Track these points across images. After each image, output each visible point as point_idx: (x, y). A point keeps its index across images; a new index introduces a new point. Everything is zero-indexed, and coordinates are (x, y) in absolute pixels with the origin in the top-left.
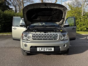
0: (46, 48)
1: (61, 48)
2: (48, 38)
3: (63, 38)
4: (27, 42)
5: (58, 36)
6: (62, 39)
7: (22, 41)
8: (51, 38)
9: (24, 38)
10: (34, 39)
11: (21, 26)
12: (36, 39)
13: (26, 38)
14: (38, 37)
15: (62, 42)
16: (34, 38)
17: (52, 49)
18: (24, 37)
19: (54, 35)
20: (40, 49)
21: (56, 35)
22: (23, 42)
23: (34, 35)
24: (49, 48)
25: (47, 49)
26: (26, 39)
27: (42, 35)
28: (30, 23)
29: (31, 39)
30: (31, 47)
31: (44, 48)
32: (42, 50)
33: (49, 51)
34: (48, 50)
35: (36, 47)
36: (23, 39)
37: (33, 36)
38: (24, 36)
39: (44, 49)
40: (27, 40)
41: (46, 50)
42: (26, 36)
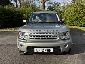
0: (44, 49)
1: (61, 48)
2: (47, 37)
3: (64, 37)
7: (19, 40)
8: (50, 37)
10: (31, 38)
13: (22, 37)
14: (36, 36)
15: (63, 42)
17: (51, 50)
19: (53, 34)
20: (38, 50)
21: (57, 34)
22: (19, 42)
23: (31, 34)
27: (40, 34)
30: (28, 47)
31: (42, 49)
32: (40, 51)
33: (48, 52)
35: (34, 47)
36: (19, 38)
42: (22, 34)
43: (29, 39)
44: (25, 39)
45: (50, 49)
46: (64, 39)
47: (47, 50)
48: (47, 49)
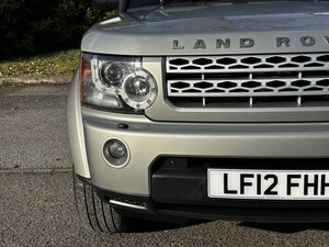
0: (282, 175)
2: (301, 91)
4: (125, 127)
9: (98, 98)
10: (177, 101)
12: (196, 102)
13: (112, 90)
14: (215, 83)
16: (180, 93)
18: (99, 85)
20: (234, 183)
22: (93, 129)
23: (179, 70)
24: (311, 174)
25: (290, 185)
26: (115, 103)
27: (251, 68)
29: (153, 101)
30: (160, 164)
31: (264, 173)
32: (250, 193)
33: (311, 196)
35: (200, 164)
36: (86, 104)
37: (167, 77)
38: (95, 73)
39: (265, 184)
40: (126, 109)
41: (281, 193)
42: (114, 75)
47: (307, 185)
48: (303, 173)
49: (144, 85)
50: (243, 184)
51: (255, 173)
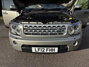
0: (45, 48)
1: (68, 47)
2: (49, 33)
4: (17, 38)
5: (65, 29)
6: (71, 34)
8: (54, 33)
9: (12, 32)
11: (12, 10)
12: (30, 34)
14: (33, 31)
15: (71, 39)
16: (27, 32)
17: (54, 50)
19: (59, 28)
21: (63, 28)
26: (15, 33)
27: (40, 28)
28: (23, 5)
30: (23, 46)
31: (42, 48)
33: (51, 52)
34: (48, 51)
38: (12, 27)
39: (42, 50)
41: (45, 51)
42: (15, 27)
43: (24, 34)
44: (18, 34)
45: (54, 48)
46: (73, 35)
47: (50, 50)
48: (49, 48)
49: (20, 30)
50: (38, 50)
51: (41, 48)
